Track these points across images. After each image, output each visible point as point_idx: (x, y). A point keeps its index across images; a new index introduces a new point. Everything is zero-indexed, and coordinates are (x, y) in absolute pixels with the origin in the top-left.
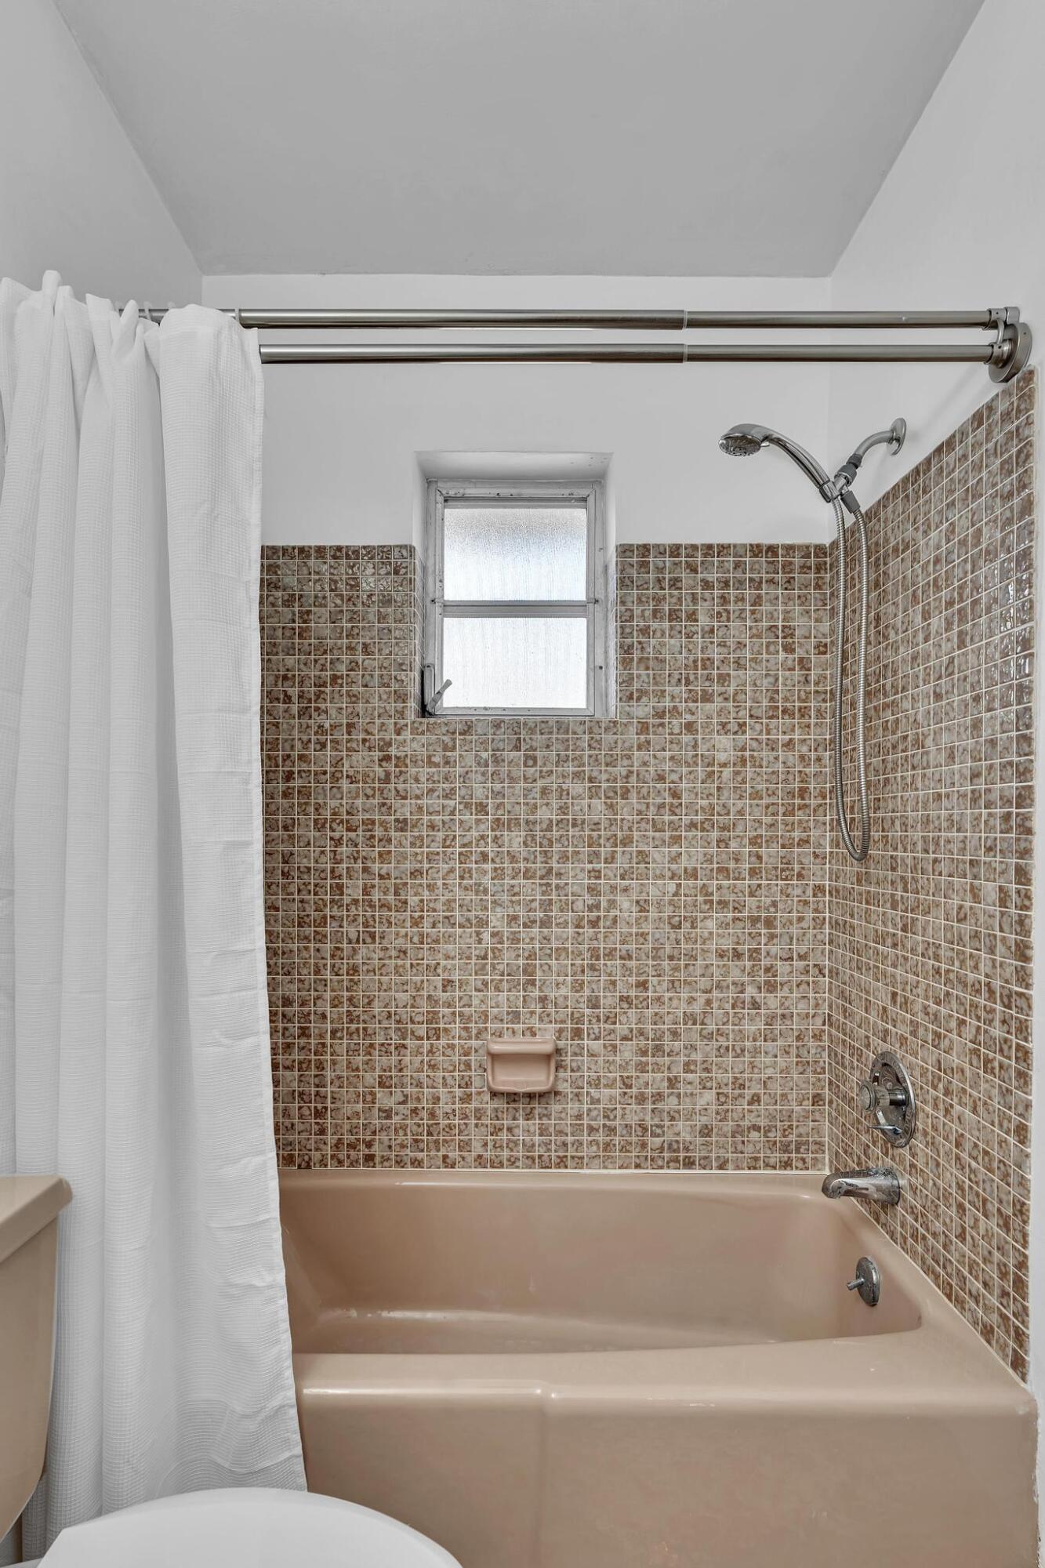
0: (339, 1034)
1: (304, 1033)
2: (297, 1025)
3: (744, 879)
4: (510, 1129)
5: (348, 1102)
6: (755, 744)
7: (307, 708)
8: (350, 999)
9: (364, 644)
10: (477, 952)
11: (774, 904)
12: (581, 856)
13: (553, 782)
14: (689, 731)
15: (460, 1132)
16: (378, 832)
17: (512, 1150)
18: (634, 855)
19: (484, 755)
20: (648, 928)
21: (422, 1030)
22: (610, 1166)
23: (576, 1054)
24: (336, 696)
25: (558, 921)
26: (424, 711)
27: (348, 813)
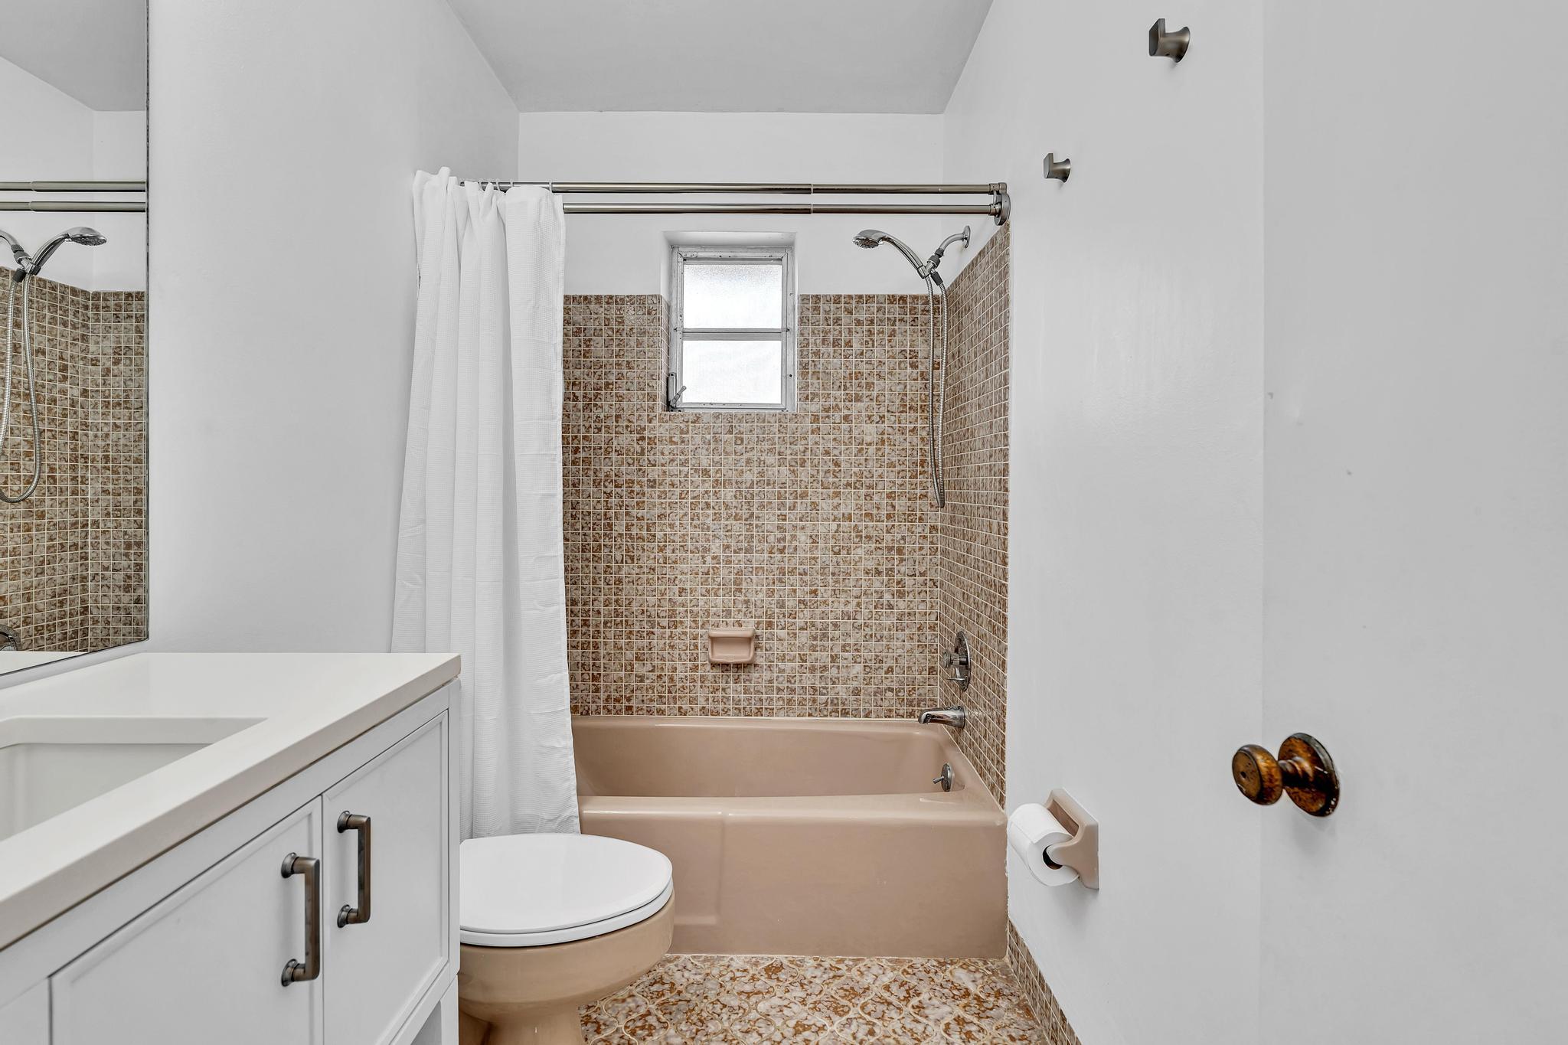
0: (609, 625)
1: (585, 623)
2: (581, 618)
3: (883, 521)
4: (724, 690)
5: (615, 670)
6: (890, 430)
7: (588, 404)
8: (617, 601)
9: (627, 361)
10: (702, 570)
11: (903, 538)
12: (773, 505)
13: (754, 455)
14: (846, 421)
15: (691, 691)
16: (636, 488)
17: (725, 704)
18: (809, 505)
19: (708, 437)
20: (818, 554)
21: (665, 622)
22: (792, 715)
23: (768, 639)
24: (609, 396)
25: (757, 549)
26: (669, 406)
27: (616, 475)
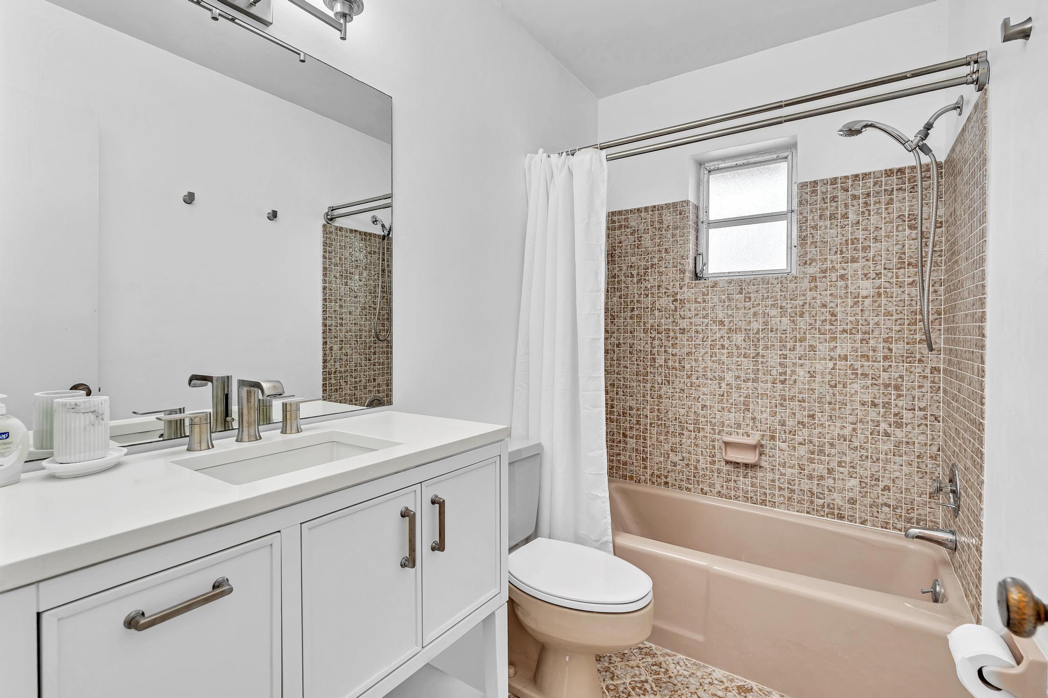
0: (653, 425)
1: (638, 423)
2: (635, 419)
3: (880, 362)
4: (735, 481)
5: (657, 456)
6: (887, 285)
7: (640, 279)
8: (658, 410)
9: (665, 248)
10: (719, 393)
11: (901, 377)
12: (776, 347)
13: (760, 310)
14: (842, 279)
15: (710, 478)
16: (672, 334)
17: (736, 492)
18: (807, 347)
19: (723, 297)
20: (814, 386)
21: (691, 427)
22: (792, 509)
23: (772, 448)
24: (653, 273)
25: (762, 380)
26: (697, 277)
27: (658, 326)
